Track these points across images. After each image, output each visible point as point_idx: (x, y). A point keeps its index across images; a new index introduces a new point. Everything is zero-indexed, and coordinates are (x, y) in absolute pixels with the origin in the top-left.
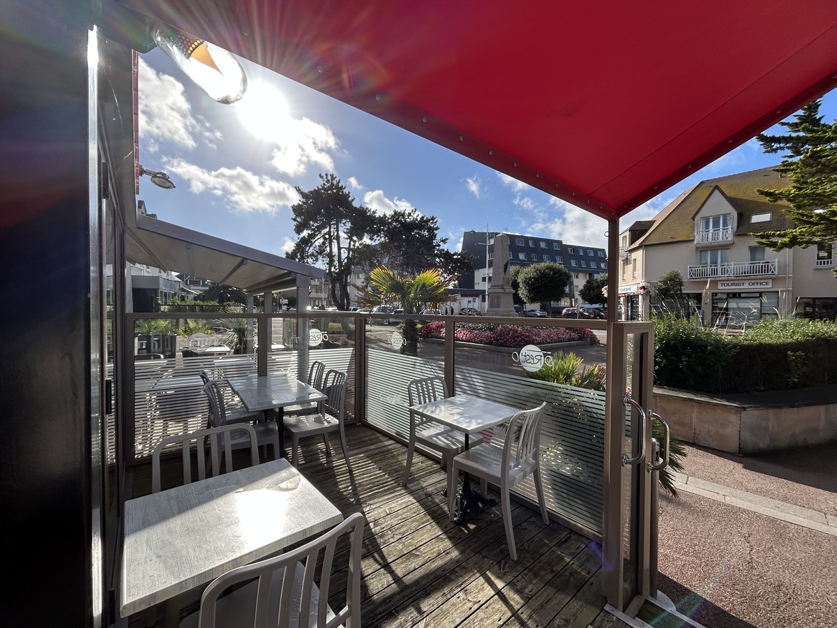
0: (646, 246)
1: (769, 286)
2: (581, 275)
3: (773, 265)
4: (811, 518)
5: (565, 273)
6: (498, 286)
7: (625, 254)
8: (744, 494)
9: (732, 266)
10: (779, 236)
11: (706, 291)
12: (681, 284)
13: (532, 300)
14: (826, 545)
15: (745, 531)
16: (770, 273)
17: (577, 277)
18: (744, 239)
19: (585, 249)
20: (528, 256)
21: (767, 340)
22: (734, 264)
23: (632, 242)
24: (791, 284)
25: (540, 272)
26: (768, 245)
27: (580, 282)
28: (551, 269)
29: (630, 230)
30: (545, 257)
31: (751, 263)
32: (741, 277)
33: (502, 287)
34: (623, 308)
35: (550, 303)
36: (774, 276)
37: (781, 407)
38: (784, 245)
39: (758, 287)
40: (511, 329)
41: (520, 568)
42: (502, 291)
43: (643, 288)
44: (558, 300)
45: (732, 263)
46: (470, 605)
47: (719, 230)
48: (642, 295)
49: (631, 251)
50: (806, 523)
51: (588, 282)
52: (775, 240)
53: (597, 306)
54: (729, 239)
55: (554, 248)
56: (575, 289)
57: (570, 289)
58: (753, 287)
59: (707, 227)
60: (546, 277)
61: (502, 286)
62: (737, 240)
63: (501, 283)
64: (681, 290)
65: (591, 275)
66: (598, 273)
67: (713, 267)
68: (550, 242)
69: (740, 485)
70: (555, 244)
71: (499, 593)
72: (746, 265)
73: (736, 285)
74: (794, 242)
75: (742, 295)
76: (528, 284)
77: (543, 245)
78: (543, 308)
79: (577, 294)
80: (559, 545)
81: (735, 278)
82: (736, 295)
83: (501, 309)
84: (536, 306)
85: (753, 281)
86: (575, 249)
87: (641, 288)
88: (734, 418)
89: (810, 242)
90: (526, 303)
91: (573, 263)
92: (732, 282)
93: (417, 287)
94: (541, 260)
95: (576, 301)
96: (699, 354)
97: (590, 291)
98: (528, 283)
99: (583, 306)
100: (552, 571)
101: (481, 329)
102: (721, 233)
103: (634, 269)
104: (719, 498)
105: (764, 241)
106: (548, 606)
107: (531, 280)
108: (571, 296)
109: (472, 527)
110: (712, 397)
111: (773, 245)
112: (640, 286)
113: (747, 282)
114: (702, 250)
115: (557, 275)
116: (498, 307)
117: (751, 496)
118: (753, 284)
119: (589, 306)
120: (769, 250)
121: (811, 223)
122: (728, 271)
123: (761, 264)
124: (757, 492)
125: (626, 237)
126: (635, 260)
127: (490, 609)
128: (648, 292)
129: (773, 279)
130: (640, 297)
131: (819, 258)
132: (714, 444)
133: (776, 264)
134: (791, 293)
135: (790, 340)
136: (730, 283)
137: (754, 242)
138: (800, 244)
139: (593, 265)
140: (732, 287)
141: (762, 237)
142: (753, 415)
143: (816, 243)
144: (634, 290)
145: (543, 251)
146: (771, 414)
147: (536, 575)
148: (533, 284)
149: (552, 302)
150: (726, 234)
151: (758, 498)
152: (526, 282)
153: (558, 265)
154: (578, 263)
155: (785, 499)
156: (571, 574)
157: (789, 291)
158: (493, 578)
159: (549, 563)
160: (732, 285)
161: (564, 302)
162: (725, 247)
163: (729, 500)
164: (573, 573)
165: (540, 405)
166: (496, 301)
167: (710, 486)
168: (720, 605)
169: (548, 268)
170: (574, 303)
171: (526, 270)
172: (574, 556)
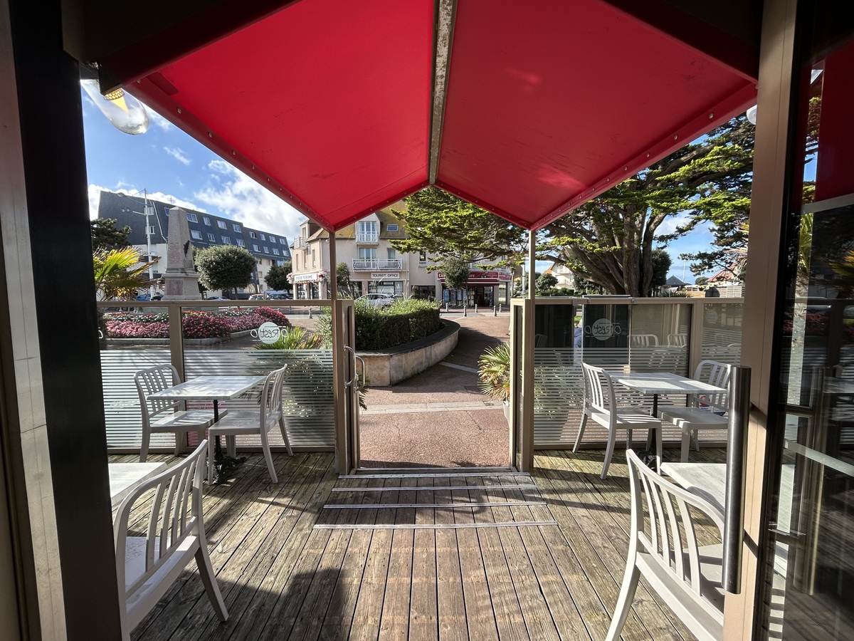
0: (321, 239)
1: (397, 278)
2: (264, 261)
3: (399, 263)
4: (421, 407)
5: (250, 258)
6: (177, 269)
7: (305, 244)
8: (393, 406)
9: (378, 262)
10: (402, 243)
11: (364, 281)
12: (348, 274)
13: (215, 286)
14: (426, 417)
15: (396, 424)
16: (398, 268)
17: (261, 263)
18: (384, 242)
19: (267, 235)
20: (203, 235)
21: (400, 313)
22: (379, 260)
23: (311, 234)
24: (408, 276)
25: (223, 256)
26: (398, 249)
27: (264, 269)
28: (235, 253)
29: (308, 223)
30: (224, 239)
31: (388, 261)
32: (383, 271)
33: (183, 271)
34: (306, 294)
35: (236, 289)
36: (400, 270)
37: (407, 352)
38: (405, 250)
39: (393, 278)
40: (202, 318)
41: (282, 485)
42: (183, 275)
43: (322, 276)
44: (244, 286)
46: (253, 519)
47: (370, 233)
48: (322, 282)
49: (310, 242)
50: (419, 410)
51: (273, 268)
52: (401, 246)
53: (282, 292)
54: (376, 241)
55: (234, 231)
56: (259, 275)
57: (254, 274)
58: (390, 278)
59: (363, 230)
60: (230, 262)
61: (183, 269)
62: (381, 242)
63: (181, 265)
64: (348, 279)
65: (274, 262)
66: (281, 260)
67: (368, 262)
68: (229, 223)
69: (392, 402)
70: (234, 226)
71: (272, 503)
72: (386, 261)
73: (381, 276)
74: (409, 249)
75: (384, 283)
76: (208, 268)
77: (221, 225)
78: (225, 295)
79: (262, 281)
80: (304, 462)
81: (380, 271)
82: (381, 284)
83: (183, 297)
84: (218, 293)
85: (390, 274)
86: (257, 233)
87: (320, 276)
88: (387, 364)
89: (416, 250)
90: (207, 289)
91: (256, 248)
93: (106, 269)
94: (220, 242)
95: (261, 287)
96: (368, 325)
97: (275, 278)
98: (209, 266)
99: (268, 292)
100: (304, 477)
101: (159, 320)
102: (371, 236)
103: (314, 260)
104: (383, 412)
105: (395, 246)
106: (307, 492)
107: (212, 264)
108: (256, 283)
109: (232, 481)
110: (375, 353)
111: (399, 249)
112: (319, 274)
113: (387, 274)
114: (361, 247)
115: (242, 260)
116: (179, 293)
117: (397, 406)
118: (390, 276)
119: (275, 292)
120: (398, 252)
121: (416, 237)
122: (376, 265)
123: (393, 262)
124: (400, 403)
125: (305, 228)
126: (314, 250)
127: (270, 513)
128: (326, 280)
129: (400, 272)
130: (320, 283)
131: (421, 260)
132: (378, 384)
133: (401, 262)
134: (409, 282)
135: (409, 312)
136: (378, 274)
137: (390, 245)
138: (412, 250)
139: (276, 252)
140: (378, 278)
141: (394, 243)
142: (396, 358)
143: (419, 250)
144: (314, 278)
145: (221, 232)
146: (403, 357)
147: (294, 483)
148: (215, 268)
149: (238, 289)
150: (374, 237)
151: (400, 405)
152: (207, 266)
153: (241, 248)
154: (261, 248)
155: (411, 402)
156: (316, 473)
158: (264, 499)
159: (300, 474)
160: (379, 276)
161: (249, 289)
162: (374, 247)
163: (387, 412)
164: (316, 472)
165: (283, 366)
166: (175, 287)
167: (378, 407)
168: (388, 461)
169: (231, 251)
170: (259, 289)
171: (205, 251)
172: (315, 464)
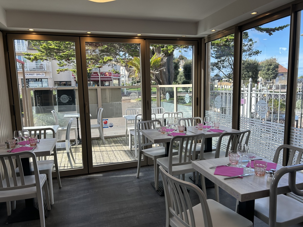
1: (44, 76)
3: (44, 66)
9: (28, 65)
16: (43, 70)
22: (29, 64)
24: (52, 76)
31: (36, 64)
32: (33, 71)
36: (45, 71)
39: (40, 76)
45: (28, 63)
47: (20, 45)
54: (25, 50)
58: (38, 76)
67: (20, 65)
72: (34, 65)
73: (31, 75)
81: (30, 71)
85: (38, 73)
92: (29, 73)
102: (21, 47)
113: (35, 74)
118: (38, 74)
122: (26, 67)
123: (40, 65)
129: (45, 73)
133: (45, 65)
134: (52, 79)
140: (29, 76)
157: (51, 78)
160: (30, 74)
